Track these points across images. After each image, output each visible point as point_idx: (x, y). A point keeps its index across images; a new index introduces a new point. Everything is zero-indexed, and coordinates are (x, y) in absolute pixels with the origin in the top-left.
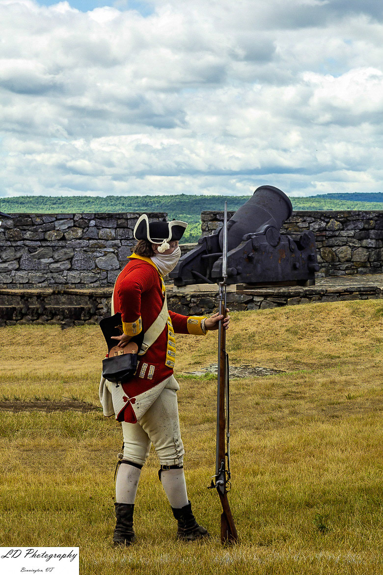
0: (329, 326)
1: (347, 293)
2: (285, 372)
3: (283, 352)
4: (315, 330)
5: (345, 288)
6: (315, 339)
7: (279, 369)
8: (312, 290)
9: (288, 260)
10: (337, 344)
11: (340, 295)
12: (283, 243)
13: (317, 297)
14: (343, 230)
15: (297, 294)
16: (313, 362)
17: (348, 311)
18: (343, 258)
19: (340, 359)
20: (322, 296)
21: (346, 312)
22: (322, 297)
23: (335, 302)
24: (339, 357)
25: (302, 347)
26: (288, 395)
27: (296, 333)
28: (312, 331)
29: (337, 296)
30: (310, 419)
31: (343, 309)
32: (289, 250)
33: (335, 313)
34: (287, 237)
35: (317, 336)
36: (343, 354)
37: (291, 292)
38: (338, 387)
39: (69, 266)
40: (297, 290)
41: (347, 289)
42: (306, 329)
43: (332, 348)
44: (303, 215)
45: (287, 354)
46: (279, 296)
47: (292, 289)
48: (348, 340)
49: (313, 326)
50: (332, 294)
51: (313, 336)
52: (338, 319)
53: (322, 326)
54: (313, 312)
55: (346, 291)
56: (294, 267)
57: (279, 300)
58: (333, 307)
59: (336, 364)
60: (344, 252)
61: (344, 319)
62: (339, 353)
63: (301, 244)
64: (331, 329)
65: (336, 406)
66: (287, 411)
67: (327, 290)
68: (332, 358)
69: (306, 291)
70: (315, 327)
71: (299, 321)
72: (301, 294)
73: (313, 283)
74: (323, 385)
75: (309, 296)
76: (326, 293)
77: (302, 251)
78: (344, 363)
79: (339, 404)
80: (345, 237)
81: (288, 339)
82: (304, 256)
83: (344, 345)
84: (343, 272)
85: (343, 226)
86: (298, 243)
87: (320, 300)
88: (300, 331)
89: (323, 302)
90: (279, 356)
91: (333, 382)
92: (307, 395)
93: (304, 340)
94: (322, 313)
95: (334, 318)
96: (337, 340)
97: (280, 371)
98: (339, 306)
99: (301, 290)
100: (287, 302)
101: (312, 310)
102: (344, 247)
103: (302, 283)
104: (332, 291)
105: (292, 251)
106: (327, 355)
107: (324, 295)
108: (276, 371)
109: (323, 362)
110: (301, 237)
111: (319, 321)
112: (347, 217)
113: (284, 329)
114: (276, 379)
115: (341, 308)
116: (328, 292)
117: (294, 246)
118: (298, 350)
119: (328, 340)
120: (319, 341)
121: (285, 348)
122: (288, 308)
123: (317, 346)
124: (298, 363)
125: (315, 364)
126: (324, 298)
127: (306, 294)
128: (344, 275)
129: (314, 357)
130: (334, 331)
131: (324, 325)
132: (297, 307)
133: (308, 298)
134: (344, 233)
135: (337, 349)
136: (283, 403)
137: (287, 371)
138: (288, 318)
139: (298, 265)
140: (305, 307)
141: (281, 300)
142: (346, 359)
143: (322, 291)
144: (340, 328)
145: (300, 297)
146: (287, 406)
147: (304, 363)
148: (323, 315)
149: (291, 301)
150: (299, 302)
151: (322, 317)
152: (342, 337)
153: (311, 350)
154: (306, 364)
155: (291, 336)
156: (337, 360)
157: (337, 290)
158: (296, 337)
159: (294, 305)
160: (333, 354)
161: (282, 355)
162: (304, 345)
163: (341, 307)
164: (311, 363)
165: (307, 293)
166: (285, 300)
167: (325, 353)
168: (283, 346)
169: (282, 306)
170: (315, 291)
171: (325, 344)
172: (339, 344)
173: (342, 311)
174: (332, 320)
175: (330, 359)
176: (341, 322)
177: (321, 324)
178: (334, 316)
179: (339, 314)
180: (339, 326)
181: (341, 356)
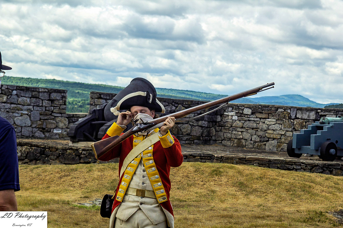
1: (191, 157)
5: (191, 153)
10: (184, 192)
11: (187, 158)
17: (192, 169)
18: (185, 132)
19: (186, 203)
21: (191, 170)
24: (185, 201)
31: (189, 168)
33: (183, 170)
36: (188, 199)
41: (192, 154)
43: (181, 194)
48: (192, 190)
52: (185, 174)
53: (174, 178)
55: (191, 155)
59: (183, 206)
60: (186, 128)
61: (189, 174)
64: (180, 181)
78: (189, 206)
83: (188, 193)
84: (184, 142)
91: (185, 219)
95: (182, 173)
96: (184, 189)
98: (186, 165)
102: (186, 125)
106: (177, 199)
109: (175, 204)
112: (190, 105)
115: (188, 167)
119: (178, 188)
128: (185, 144)
130: (182, 183)
131: (175, 178)
135: (184, 195)
142: (190, 203)
144: (186, 181)
152: (187, 187)
156: (185, 203)
160: (181, 198)
167: (176, 198)
171: (176, 191)
172: (186, 192)
173: (188, 169)
174: (181, 175)
175: (179, 202)
176: (187, 176)
177: (173, 177)
178: (182, 172)
179: (186, 171)
180: (186, 179)
181: (187, 200)
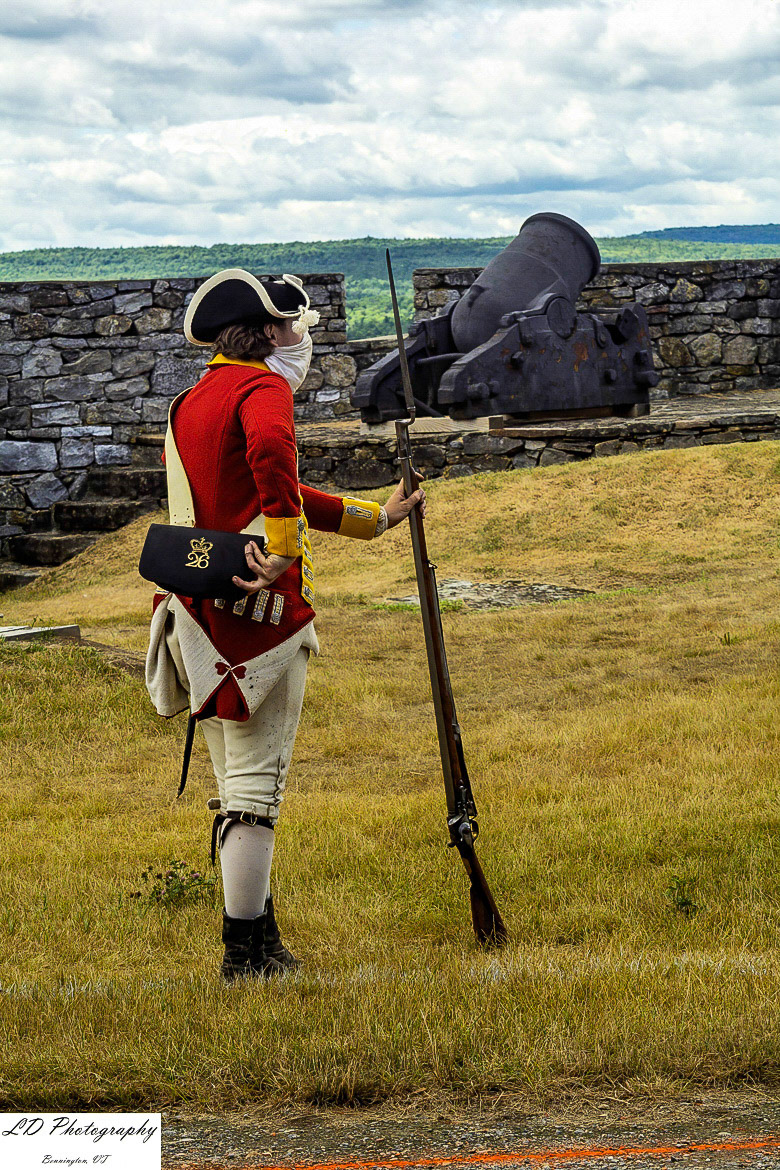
0: (680, 497)
1: (715, 429)
2: (594, 593)
3: (588, 552)
4: (653, 507)
5: (711, 418)
6: (653, 525)
7: (580, 588)
8: (645, 425)
9: (593, 366)
10: (697, 533)
11: (701, 434)
12: (582, 330)
13: (654, 438)
14: (703, 300)
15: (613, 434)
16: (650, 570)
17: (718, 465)
18: (705, 358)
19: (704, 564)
20: (665, 436)
21: (715, 468)
22: (664, 438)
23: (691, 449)
24: (703, 560)
25: (625, 541)
26: (602, 639)
27: (613, 513)
28: (647, 510)
29: (696, 436)
30: (651, 686)
31: (708, 462)
32: (594, 346)
33: (693, 471)
34: (590, 317)
35: (657, 519)
36: (711, 554)
37: (603, 430)
38: (702, 620)
39: (147, 388)
40: (613, 426)
41: (715, 421)
42: (634, 504)
43: (689, 541)
44: (621, 271)
45: (596, 556)
46: (577, 438)
47: (604, 424)
48: (720, 524)
49: (648, 498)
50: (684, 433)
51: (647, 518)
52: (699, 482)
53: (667, 497)
54: (647, 471)
55: (713, 425)
56: (607, 380)
57: (577, 447)
58: (687, 458)
59: (696, 575)
60: (706, 345)
61: (712, 481)
62: (703, 552)
63: (620, 331)
64: (685, 504)
65: (701, 660)
66: (600, 672)
67: (674, 425)
68: (689, 563)
69: (633, 426)
70: (651, 501)
71: (619, 489)
72: (623, 434)
73: (646, 411)
74: (672, 618)
75: (638, 438)
76: (673, 430)
77: (622, 346)
78: (714, 571)
79: (707, 654)
80: (709, 314)
81: (600, 525)
82: (626, 354)
83: (711, 535)
84: (705, 387)
85: (703, 292)
86: (612, 329)
87: (660, 444)
88: (621, 509)
89: (668, 448)
90: (580, 561)
91: (693, 611)
92: (641, 638)
93: (630, 527)
94: (666, 472)
95: (690, 480)
96: (698, 526)
97: (583, 591)
98: (701, 456)
99: (621, 426)
100: (593, 451)
101: (646, 465)
102: (707, 336)
103: (624, 411)
104: (684, 426)
105: (601, 346)
106: (677, 556)
107: (668, 434)
108: (575, 591)
109: (671, 571)
110: (619, 316)
111: (660, 487)
112: (712, 273)
113: (589, 505)
114: (575, 607)
115: (704, 460)
116: (677, 427)
117: (604, 336)
118: (619, 548)
119: (680, 526)
120: (662, 529)
121: (593, 544)
122: (596, 463)
123: (657, 538)
124: (619, 574)
125: (654, 575)
126: (670, 440)
127: (633, 434)
128: (708, 393)
129: (652, 561)
130: (690, 508)
131: (670, 496)
132: (614, 460)
133: (636, 441)
134: (706, 307)
135: (698, 543)
136: (594, 655)
137: (598, 591)
138: (596, 483)
139: (614, 374)
140: (631, 460)
141: (581, 448)
142: (717, 563)
143: (666, 426)
144: (703, 500)
145: (621, 440)
146: (601, 662)
147: (631, 574)
148: (668, 475)
149: (602, 448)
150: (617, 450)
151: (667, 478)
152: (707, 519)
153: (646, 547)
154: (636, 576)
155: (603, 520)
156: (699, 566)
157: (696, 423)
158: (613, 522)
159: (608, 455)
160: (690, 554)
161: (588, 557)
162: (630, 537)
163: (705, 457)
164: (647, 574)
165: (635, 430)
166: (588, 447)
167: (674, 553)
168: (588, 541)
169: (583, 459)
170: (650, 427)
171: (673, 533)
172: (702, 534)
173: (706, 466)
174: (687, 485)
175: (684, 565)
176: (704, 487)
177: (663, 493)
178: (690, 477)
179: (701, 472)
180: (701, 496)
181: (706, 558)
